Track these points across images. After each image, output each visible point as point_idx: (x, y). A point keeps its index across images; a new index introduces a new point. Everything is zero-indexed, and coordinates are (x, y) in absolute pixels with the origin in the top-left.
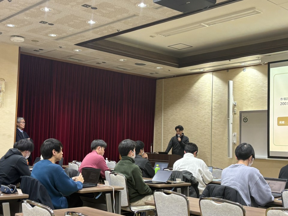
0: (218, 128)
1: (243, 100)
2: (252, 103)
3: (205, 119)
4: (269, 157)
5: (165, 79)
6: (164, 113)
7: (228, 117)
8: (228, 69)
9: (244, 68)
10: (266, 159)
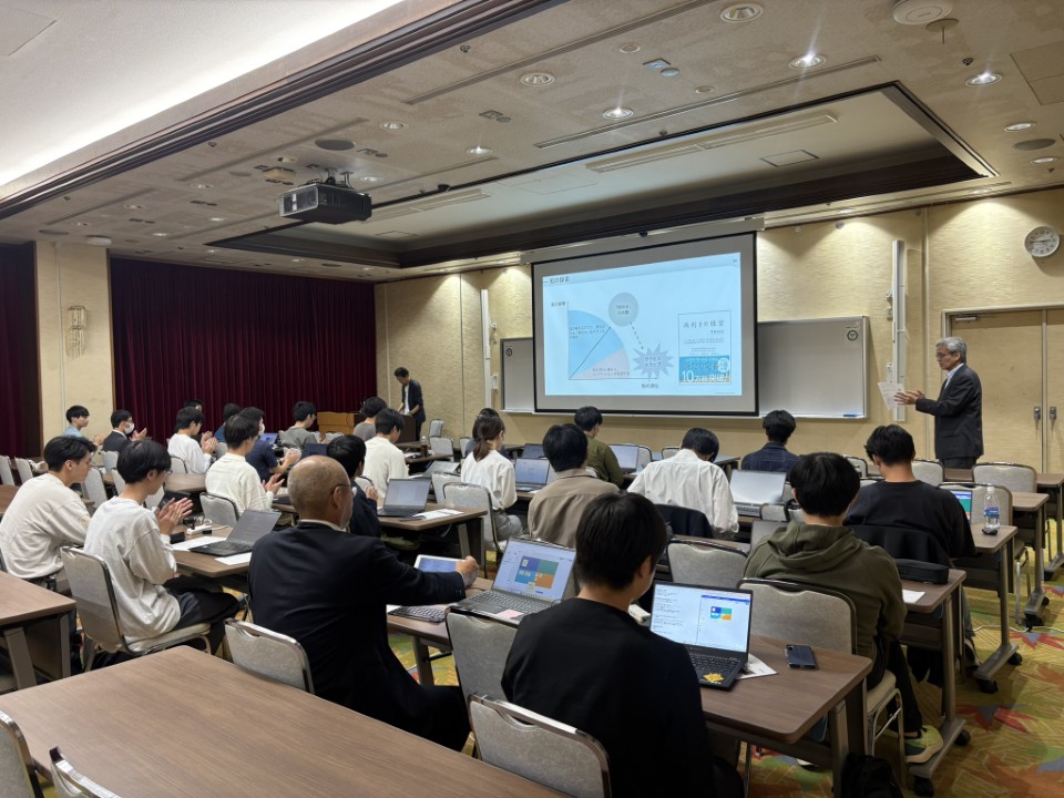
1: (506, 319)
2: (518, 324)
3: (453, 351)
5: (387, 283)
6: (390, 343)
7: (483, 348)
8: (482, 270)
9: (503, 267)
10: (533, 412)
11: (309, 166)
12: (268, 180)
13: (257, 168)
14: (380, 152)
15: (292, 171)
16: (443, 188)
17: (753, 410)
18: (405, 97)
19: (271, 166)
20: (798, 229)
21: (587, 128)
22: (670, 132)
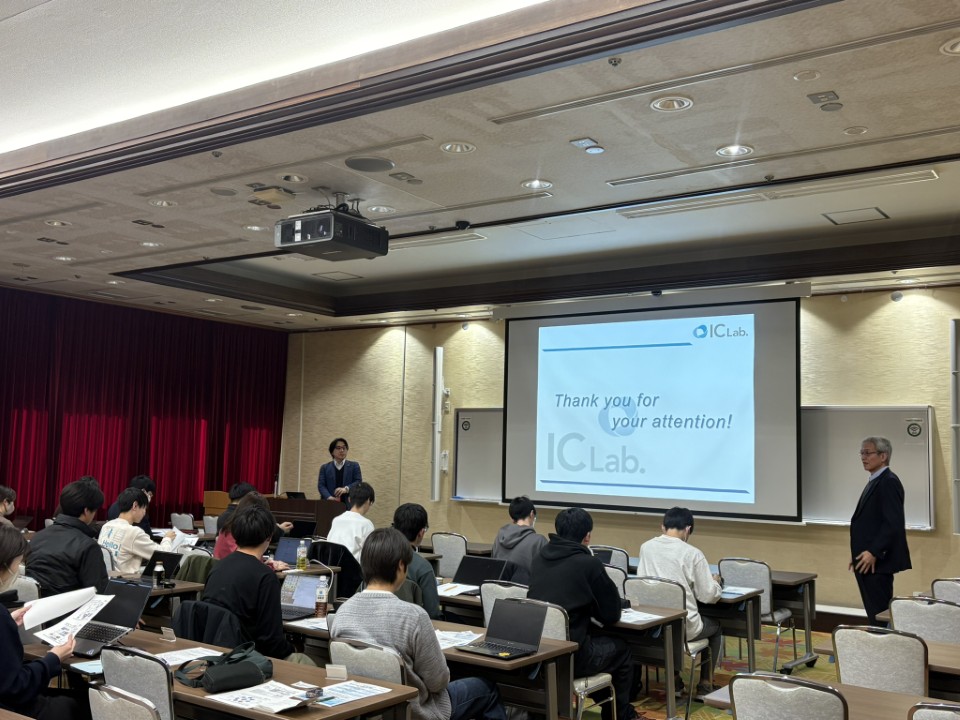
0: (414, 441)
1: (463, 385)
2: (478, 392)
3: (389, 421)
4: (504, 500)
5: (308, 334)
7: (434, 419)
8: (434, 323)
9: (464, 322)
10: (500, 503)
11: (316, 189)
12: (253, 202)
13: (251, 185)
14: (417, 177)
15: (290, 192)
16: (462, 225)
17: (794, 514)
18: (497, 112)
19: (267, 184)
20: (844, 298)
21: (686, 165)
22: (777, 177)
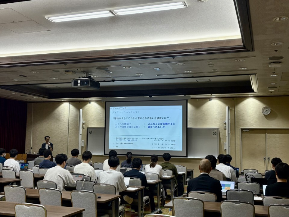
0: (73, 137)
1: (89, 120)
2: (94, 122)
3: (64, 131)
4: (105, 154)
5: (34, 103)
8: (80, 101)
9: (90, 102)
10: (103, 155)
11: (82, 72)
13: (66, 70)
14: (111, 71)
15: (75, 72)
16: (113, 81)
17: (186, 155)
19: (71, 71)
20: (197, 100)
21: (176, 73)
22: (195, 76)
